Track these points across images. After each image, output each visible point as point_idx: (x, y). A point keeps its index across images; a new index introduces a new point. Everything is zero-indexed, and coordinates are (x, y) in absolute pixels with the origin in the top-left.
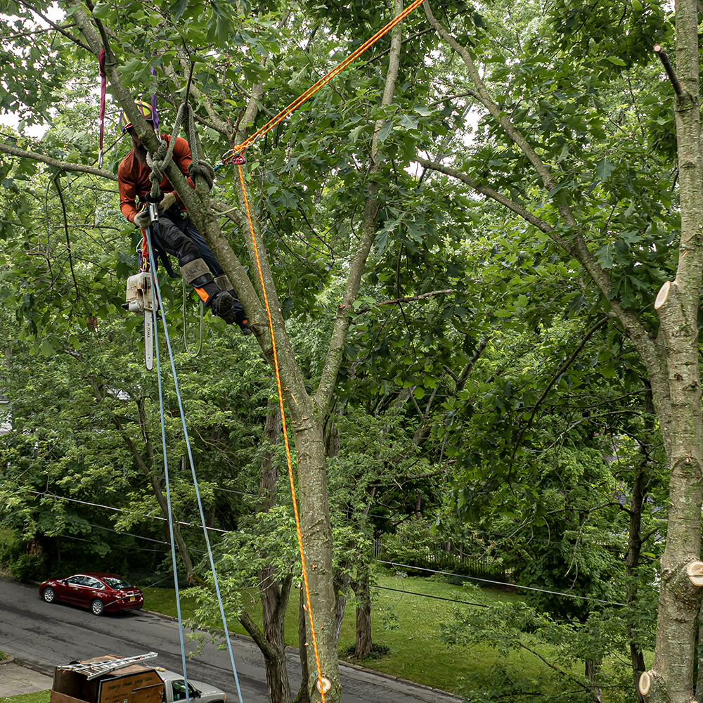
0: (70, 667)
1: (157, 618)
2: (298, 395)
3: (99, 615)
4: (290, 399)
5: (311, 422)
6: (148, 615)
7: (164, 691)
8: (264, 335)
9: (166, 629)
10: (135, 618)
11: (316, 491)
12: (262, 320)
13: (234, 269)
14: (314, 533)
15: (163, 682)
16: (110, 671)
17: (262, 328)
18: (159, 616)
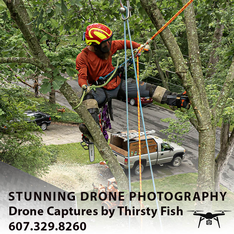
0: (117, 134)
1: (158, 108)
2: (202, 111)
3: (133, 105)
4: (197, 113)
5: (208, 126)
6: (154, 106)
7: (157, 147)
8: (184, 78)
9: (162, 114)
10: (149, 108)
11: (208, 164)
12: (183, 70)
13: (167, 39)
14: (203, 186)
15: (157, 143)
16: (134, 138)
17: (182, 74)
18: (159, 108)
